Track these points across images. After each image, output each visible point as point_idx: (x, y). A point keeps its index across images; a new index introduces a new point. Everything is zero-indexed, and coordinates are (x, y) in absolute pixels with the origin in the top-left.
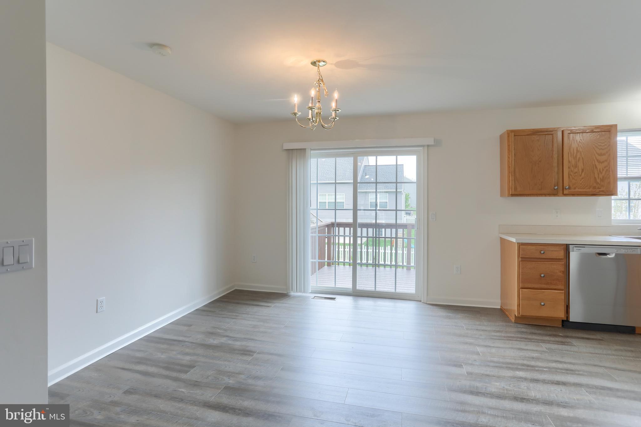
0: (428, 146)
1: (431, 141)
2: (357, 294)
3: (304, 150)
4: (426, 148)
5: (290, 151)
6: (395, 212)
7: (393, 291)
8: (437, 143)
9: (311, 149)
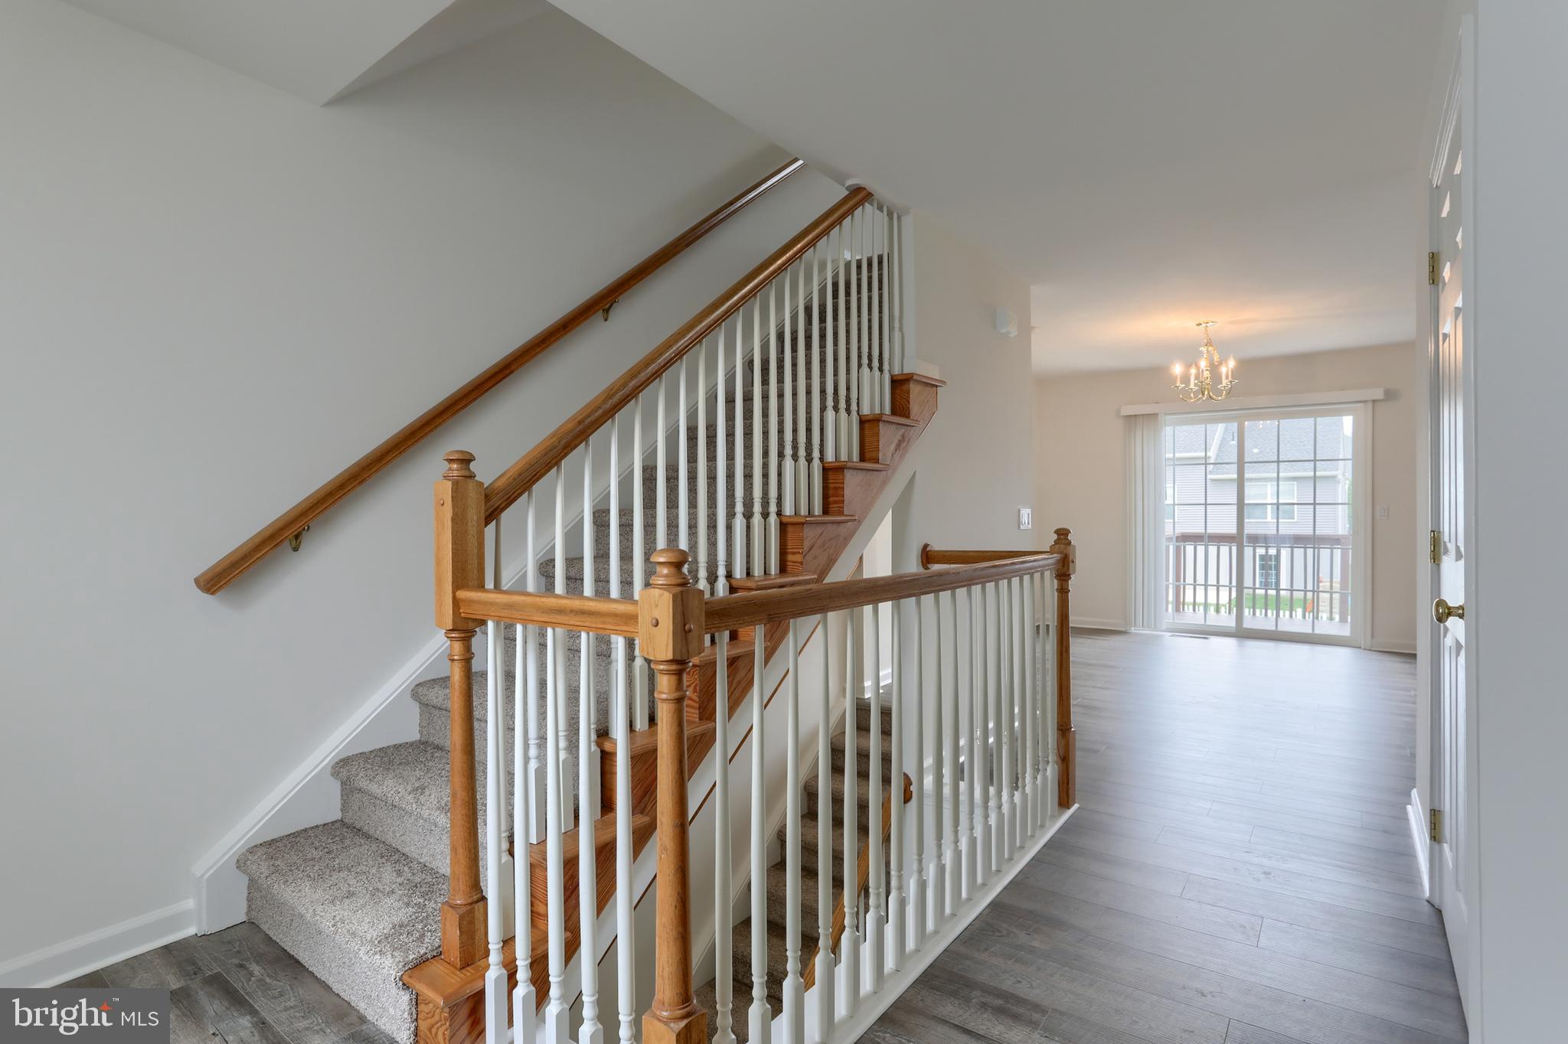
0: (1374, 401)
1: (1378, 394)
2: (1242, 634)
3: (1155, 415)
4: (1370, 405)
5: (1131, 419)
6: (1312, 506)
7: (1310, 631)
8: (1390, 395)
9: (1166, 414)
